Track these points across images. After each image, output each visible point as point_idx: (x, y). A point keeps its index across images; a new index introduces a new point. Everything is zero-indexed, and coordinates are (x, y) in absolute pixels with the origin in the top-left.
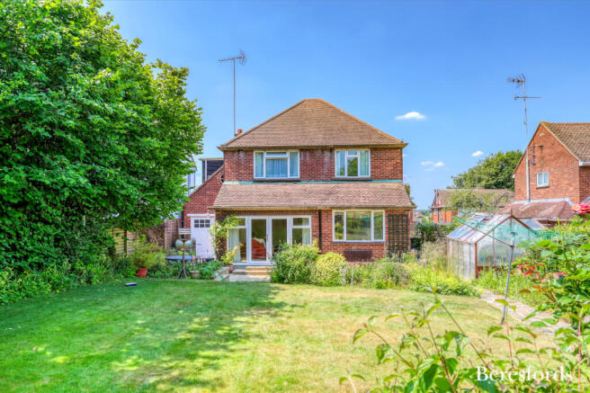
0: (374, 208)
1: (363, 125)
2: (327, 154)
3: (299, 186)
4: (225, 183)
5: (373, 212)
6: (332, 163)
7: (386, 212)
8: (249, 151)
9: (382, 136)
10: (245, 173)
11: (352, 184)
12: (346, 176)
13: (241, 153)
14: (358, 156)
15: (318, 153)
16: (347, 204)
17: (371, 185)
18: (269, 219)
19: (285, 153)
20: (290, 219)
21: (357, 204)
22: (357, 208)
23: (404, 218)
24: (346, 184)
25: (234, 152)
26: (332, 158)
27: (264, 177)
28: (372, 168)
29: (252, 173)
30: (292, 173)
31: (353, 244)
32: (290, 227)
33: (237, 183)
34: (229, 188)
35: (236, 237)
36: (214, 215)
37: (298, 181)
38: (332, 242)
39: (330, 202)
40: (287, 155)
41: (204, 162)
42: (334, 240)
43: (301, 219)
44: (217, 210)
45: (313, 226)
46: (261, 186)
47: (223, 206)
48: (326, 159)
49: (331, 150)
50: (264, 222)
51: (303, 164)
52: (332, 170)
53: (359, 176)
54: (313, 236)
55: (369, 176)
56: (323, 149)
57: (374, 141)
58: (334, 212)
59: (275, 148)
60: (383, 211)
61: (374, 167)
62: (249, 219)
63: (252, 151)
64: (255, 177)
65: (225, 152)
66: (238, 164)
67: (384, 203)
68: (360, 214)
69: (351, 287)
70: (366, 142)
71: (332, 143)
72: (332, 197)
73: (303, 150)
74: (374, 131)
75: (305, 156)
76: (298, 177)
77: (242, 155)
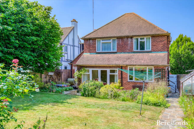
0: (148, 65)
1: (151, 24)
2: (130, 40)
3: (116, 55)
4: (84, 54)
5: (148, 67)
6: (132, 44)
8: (94, 39)
9: (158, 30)
10: (92, 49)
11: (141, 54)
12: (139, 50)
13: (91, 40)
14: (145, 40)
15: (125, 40)
16: (135, 64)
17: (150, 54)
18: (99, 70)
19: (110, 40)
20: (108, 70)
21: (139, 64)
22: (139, 65)
23: (164, 71)
24: (138, 54)
25: (88, 40)
26: (132, 42)
27: (101, 51)
28: (152, 46)
29: (96, 50)
30: (113, 49)
31: (138, 83)
32: (109, 74)
33: (89, 54)
35: (86, 77)
36: (77, 68)
37: (116, 53)
38: (127, 81)
39: (127, 63)
40: (111, 41)
41: (81, 45)
42: (129, 80)
43: (114, 70)
45: (119, 73)
46: (99, 55)
47: (80, 64)
48: (129, 42)
49: (132, 37)
51: (118, 44)
52: (132, 48)
53: (146, 50)
54: (119, 78)
55: (150, 50)
56: (128, 37)
57: (154, 32)
58: (128, 67)
59: (105, 38)
60: (153, 67)
62: (91, 70)
63: (95, 39)
64: (97, 51)
65: (84, 40)
66: (90, 45)
67: (153, 63)
68: (142, 68)
70: (149, 33)
71: (131, 34)
72: (129, 60)
73: (119, 38)
74: (155, 27)
75: (119, 41)
76: (116, 51)
77: (91, 41)
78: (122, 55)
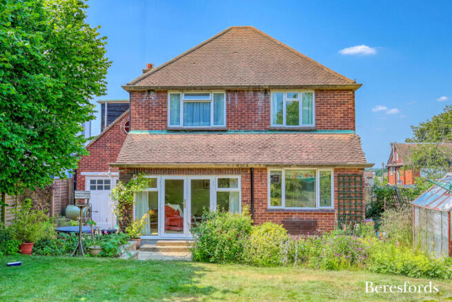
0: (321, 166)
1: (307, 61)
2: (261, 96)
3: (225, 137)
4: (131, 132)
5: (319, 171)
6: (267, 108)
7: (336, 170)
8: (162, 91)
9: (330, 75)
10: (156, 121)
11: (292, 135)
12: (284, 125)
13: (152, 93)
14: (300, 98)
15: (250, 96)
16: (286, 161)
17: (316, 136)
18: (188, 179)
19: (208, 95)
20: (213, 179)
21: (298, 161)
22: (298, 166)
23: (358, 179)
24: (284, 136)
25: (143, 92)
26: (267, 102)
27: (181, 125)
28: (317, 115)
29: (166, 120)
30: (216, 120)
31: (294, 212)
32: (214, 189)
33: (146, 133)
34: (137, 140)
35: (145, 202)
36: (118, 174)
37: (224, 131)
38: (266, 209)
39: (265, 158)
40: (211, 98)
41: (103, 105)
42: (270, 207)
43: (228, 179)
44: (121, 168)
45: (243, 188)
46: (177, 137)
47: (129, 163)
48: (260, 104)
49: (266, 91)
50: (181, 183)
51: (230, 108)
52: (266, 118)
53: (301, 125)
54: (243, 201)
55: (313, 125)
56: (256, 89)
57: (320, 81)
58: (269, 170)
59: (195, 88)
60: (331, 170)
61: (319, 114)
62: (161, 179)
63: (166, 92)
64: (169, 126)
65: (131, 92)
66: (148, 108)
67: (331, 160)
68: (302, 173)
69: (295, 267)
70: (309, 82)
71: (266, 83)
72: (267, 152)
73: (230, 90)
74: (320, 68)
75: (233, 98)
76: (224, 126)
77: (153, 96)
78: (243, 136)
